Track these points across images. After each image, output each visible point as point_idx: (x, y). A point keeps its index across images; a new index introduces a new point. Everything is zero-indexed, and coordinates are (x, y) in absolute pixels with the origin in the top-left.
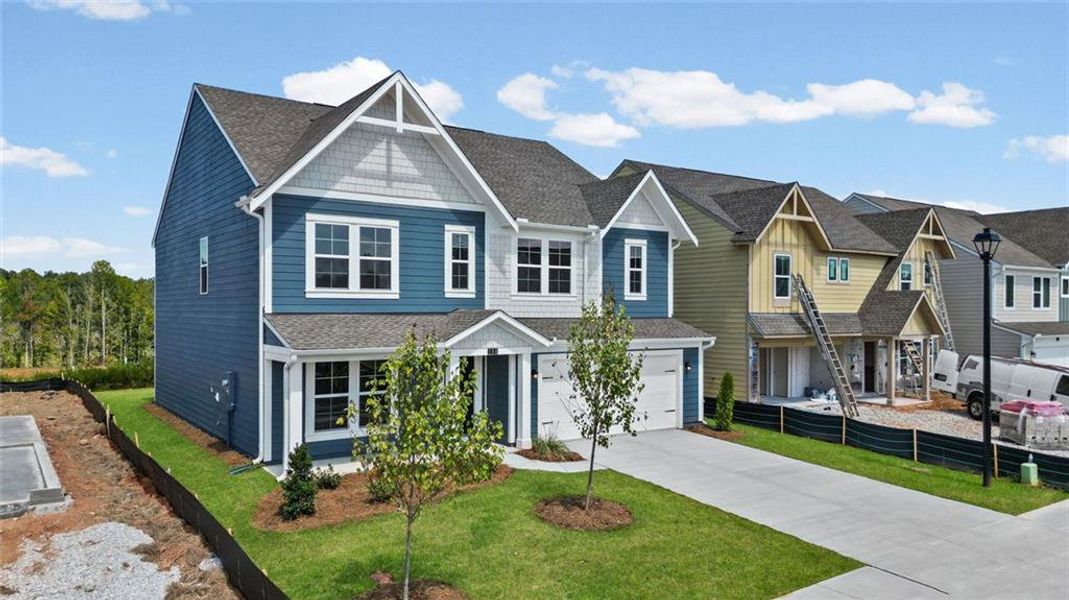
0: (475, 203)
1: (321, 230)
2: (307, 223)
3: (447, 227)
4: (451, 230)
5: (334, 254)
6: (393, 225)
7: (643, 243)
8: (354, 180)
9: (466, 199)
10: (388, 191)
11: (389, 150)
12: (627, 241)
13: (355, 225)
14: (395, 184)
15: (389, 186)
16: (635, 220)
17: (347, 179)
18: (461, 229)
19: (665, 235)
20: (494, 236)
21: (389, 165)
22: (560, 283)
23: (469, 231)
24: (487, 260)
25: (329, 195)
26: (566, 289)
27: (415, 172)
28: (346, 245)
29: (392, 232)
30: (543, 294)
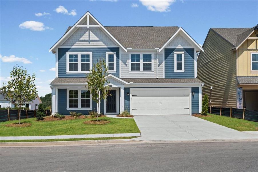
0: (116, 45)
1: (70, 56)
2: (67, 55)
3: (107, 53)
4: (108, 53)
5: (74, 62)
6: (90, 53)
7: (183, 53)
8: (79, 42)
9: (113, 44)
10: (89, 44)
11: (89, 33)
12: (175, 53)
13: (79, 54)
14: (91, 42)
15: (89, 43)
16: (179, 45)
17: (77, 42)
18: (111, 53)
19: (193, 50)
20: (123, 54)
21: (89, 37)
22: (147, 67)
23: (114, 54)
24: (120, 61)
25: (73, 47)
26: (150, 69)
27: (97, 39)
28: (77, 60)
29: (90, 55)
30: (140, 71)
